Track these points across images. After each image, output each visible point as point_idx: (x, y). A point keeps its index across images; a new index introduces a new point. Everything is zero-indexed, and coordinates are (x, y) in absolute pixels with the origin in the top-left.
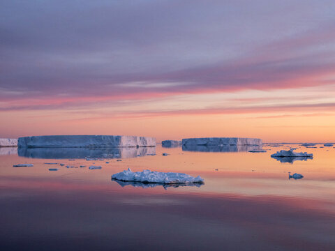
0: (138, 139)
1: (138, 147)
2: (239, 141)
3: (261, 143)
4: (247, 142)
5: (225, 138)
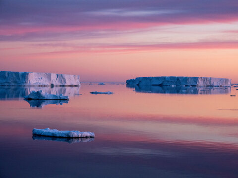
0: (54, 76)
1: (52, 86)
2: (200, 81)
3: (229, 84)
4: (210, 82)
5: (183, 77)
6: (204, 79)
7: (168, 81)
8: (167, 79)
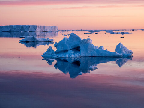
2: (38, 28)
3: (57, 30)
4: (44, 29)
5: (26, 26)
6: (41, 27)
7: (15, 29)
8: (14, 27)
